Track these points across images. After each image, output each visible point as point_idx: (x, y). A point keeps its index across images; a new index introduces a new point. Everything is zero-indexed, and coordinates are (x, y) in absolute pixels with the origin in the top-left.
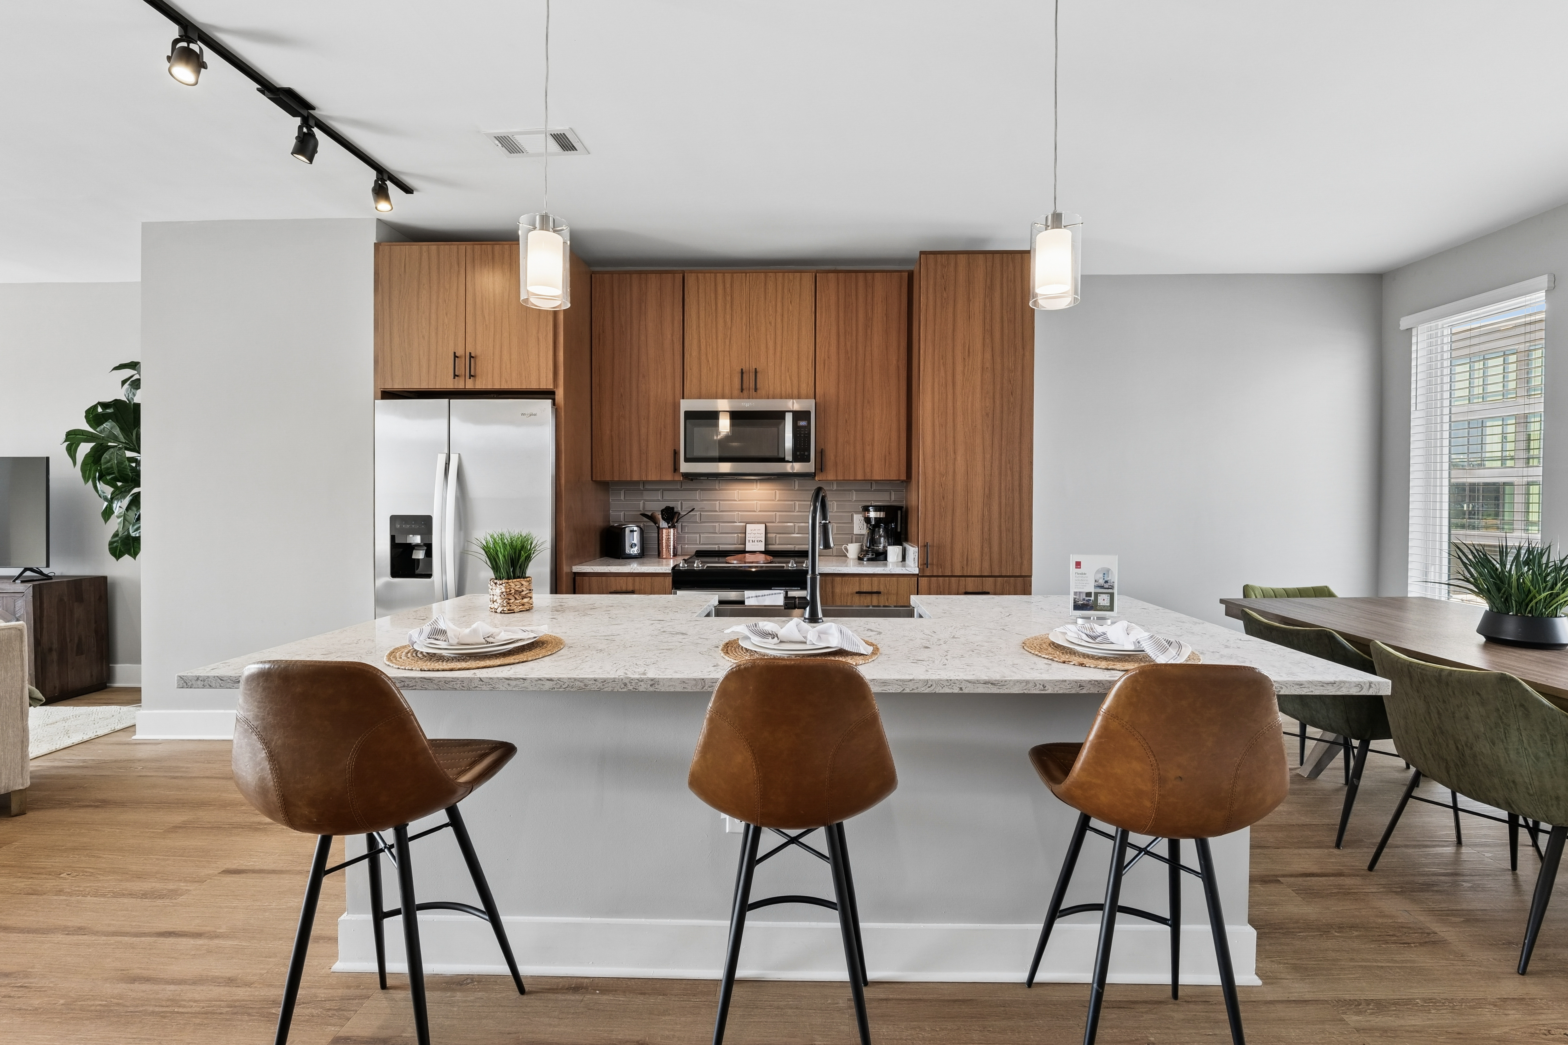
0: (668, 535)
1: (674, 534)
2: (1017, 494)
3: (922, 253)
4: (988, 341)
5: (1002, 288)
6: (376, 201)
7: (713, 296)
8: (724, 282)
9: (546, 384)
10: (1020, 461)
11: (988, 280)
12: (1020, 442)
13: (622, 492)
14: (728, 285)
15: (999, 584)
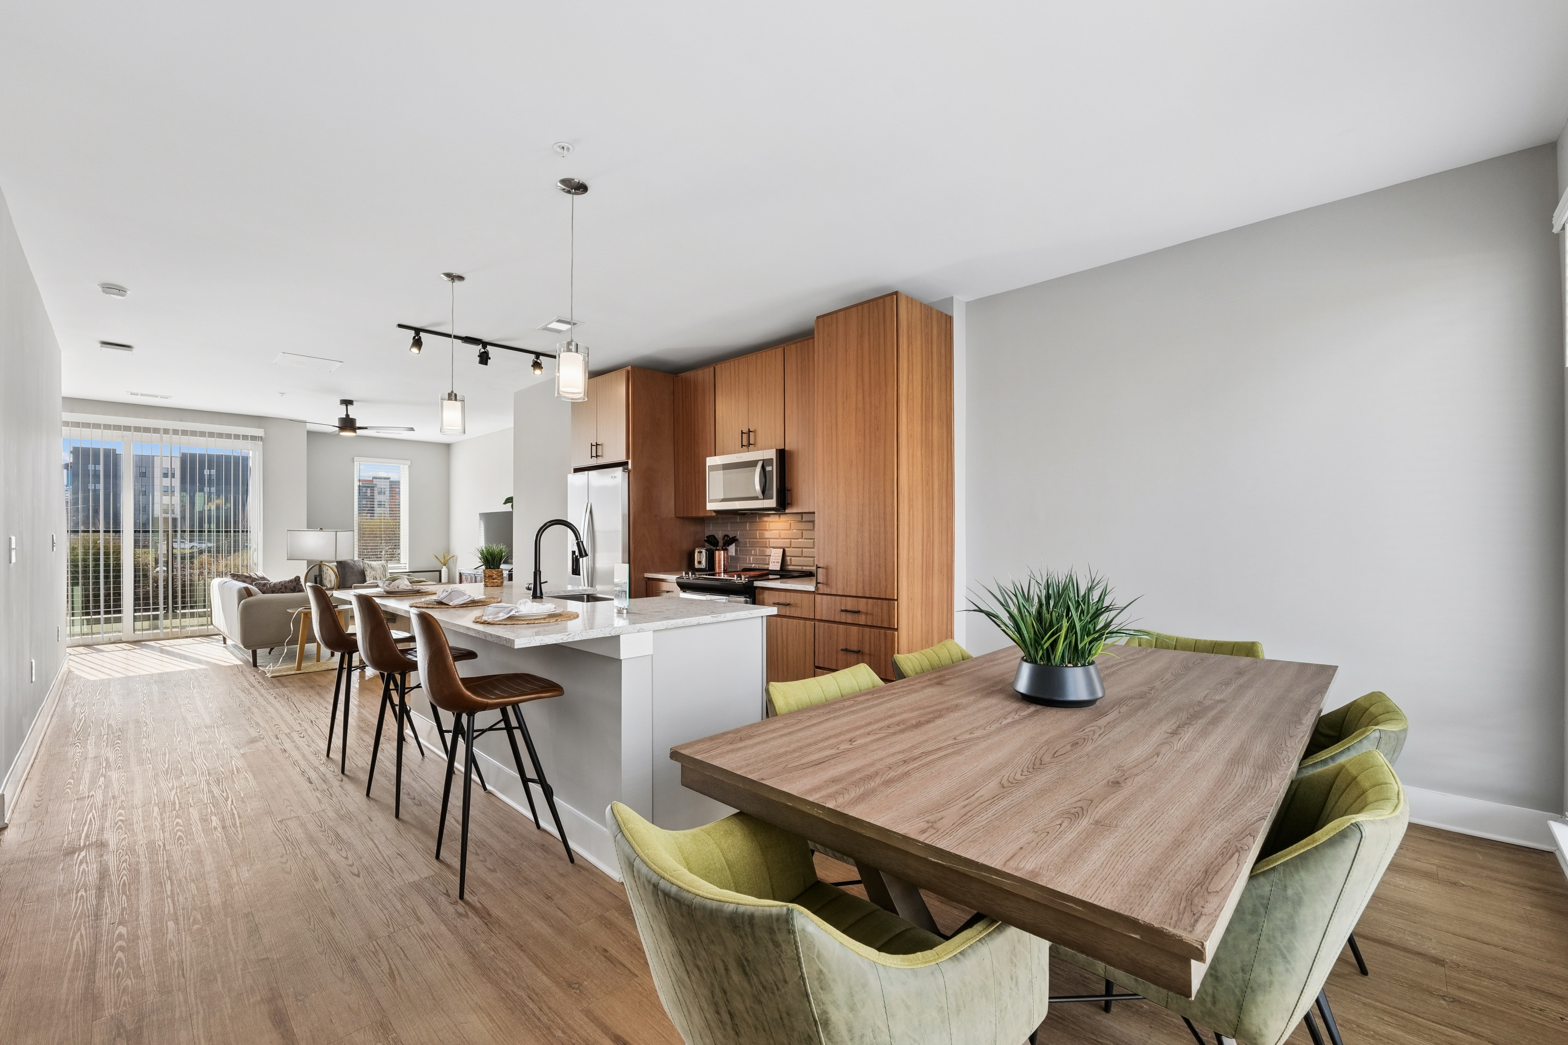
0: (719, 556)
1: (724, 555)
2: (882, 522)
3: (818, 317)
4: (860, 384)
5: (869, 334)
6: (534, 370)
7: (729, 379)
8: (735, 367)
9: (622, 458)
10: (885, 490)
11: (860, 330)
12: (884, 473)
13: (711, 524)
14: (737, 369)
15: (870, 605)
